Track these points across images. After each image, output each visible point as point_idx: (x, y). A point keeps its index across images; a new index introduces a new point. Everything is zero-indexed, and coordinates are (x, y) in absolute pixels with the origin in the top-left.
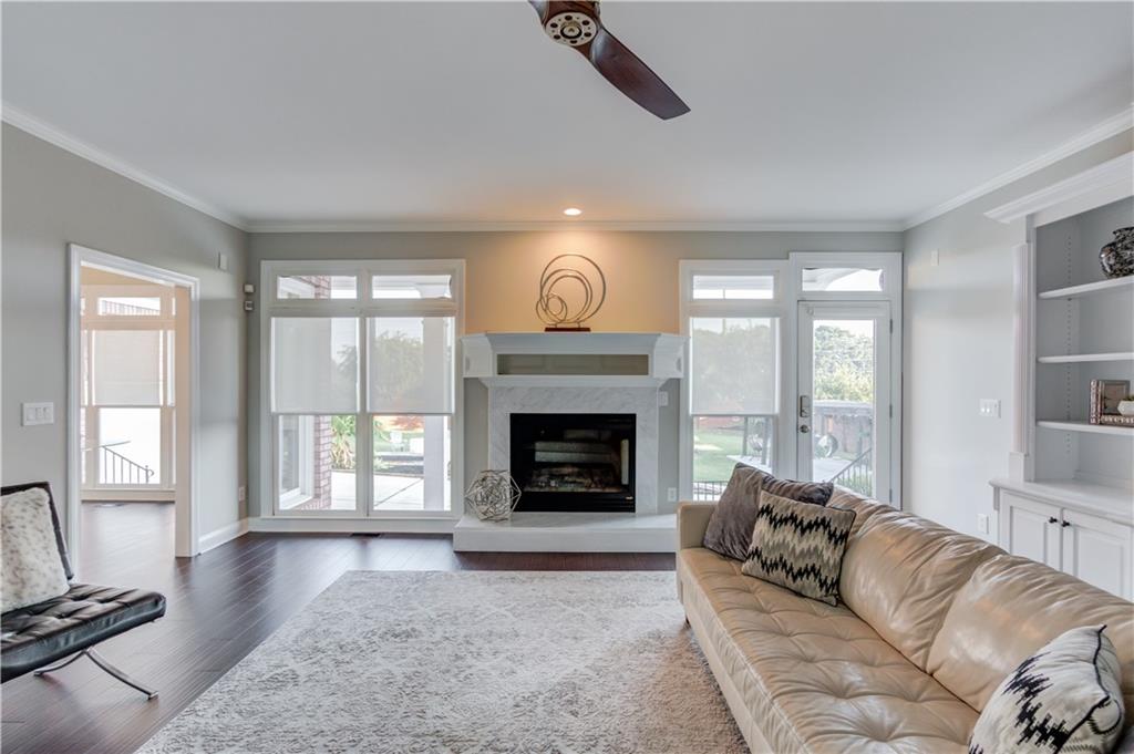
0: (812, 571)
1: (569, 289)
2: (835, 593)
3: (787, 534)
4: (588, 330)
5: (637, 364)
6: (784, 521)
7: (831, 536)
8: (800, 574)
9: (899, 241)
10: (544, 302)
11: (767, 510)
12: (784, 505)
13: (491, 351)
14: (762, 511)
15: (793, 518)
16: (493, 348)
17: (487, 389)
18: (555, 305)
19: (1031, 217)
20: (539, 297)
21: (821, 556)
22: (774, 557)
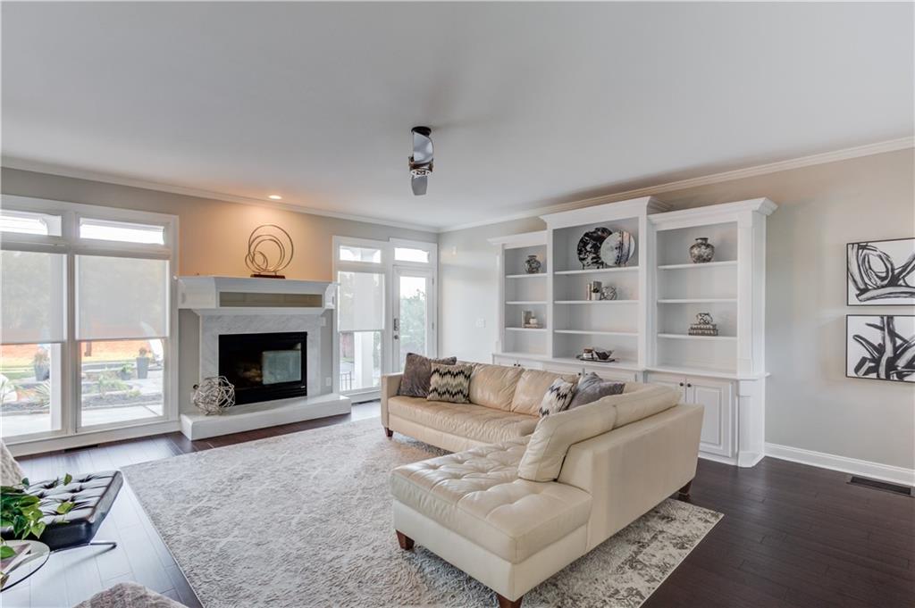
0: (461, 392)
1: (270, 249)
2: (469, 400)
3: (448, 379)
4: (283, 277)
5: (314, 300)
6: (445, 374)
7: (465, 376)
8: (456, 394)
9: (437, 238)
10: (251, 256)
11: (437, 371)
12: (444, 368)
13: (214, 290)
14: (435, 372)
15: (449, 372)
16: (217, 288)
17: (198, 317)
18: (259, 259)
19: (503, 245)
20: (247, 253)
21: (462, 385)
22: (444, 389)
